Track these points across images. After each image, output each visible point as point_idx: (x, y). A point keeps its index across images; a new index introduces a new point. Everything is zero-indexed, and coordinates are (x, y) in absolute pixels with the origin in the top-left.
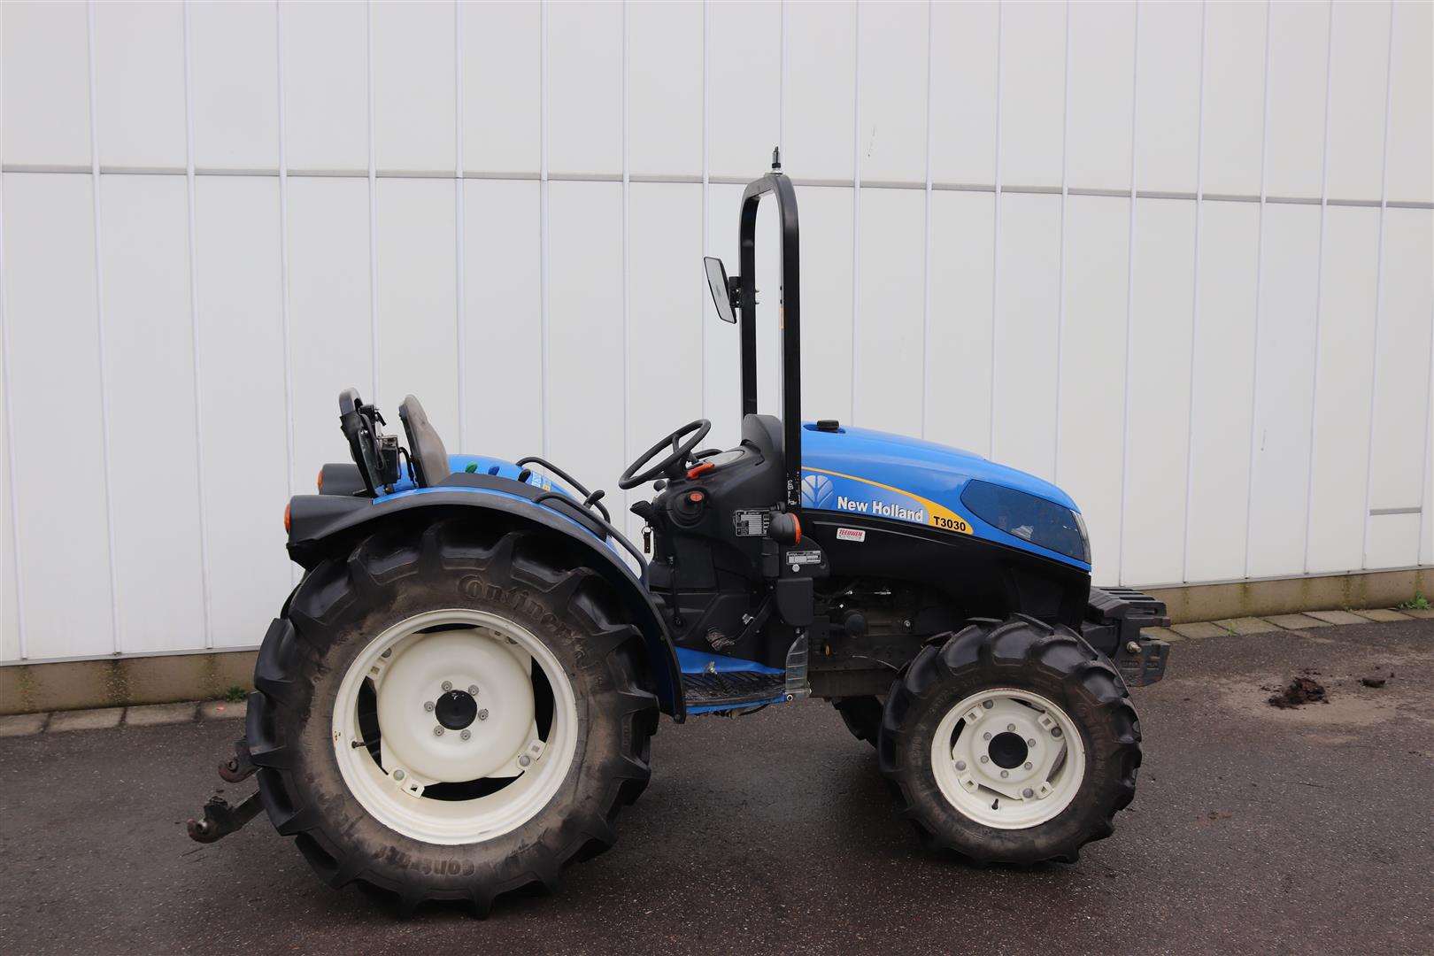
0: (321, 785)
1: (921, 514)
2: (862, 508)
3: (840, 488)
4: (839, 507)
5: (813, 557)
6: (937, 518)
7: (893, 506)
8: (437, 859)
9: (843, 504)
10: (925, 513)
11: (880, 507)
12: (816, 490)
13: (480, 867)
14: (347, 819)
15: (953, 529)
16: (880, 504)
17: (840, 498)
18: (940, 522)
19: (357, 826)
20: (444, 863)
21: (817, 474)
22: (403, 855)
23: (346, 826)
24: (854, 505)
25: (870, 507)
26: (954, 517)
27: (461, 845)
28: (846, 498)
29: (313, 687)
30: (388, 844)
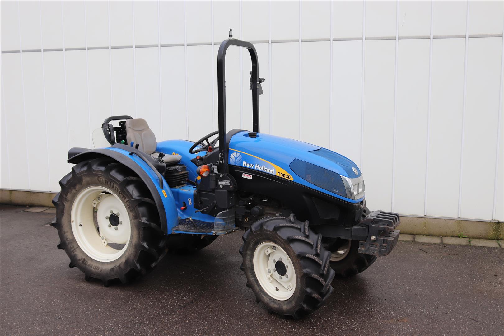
0: (67, 235)
1: (273, 171)
2: (252, 166)
3: (244, 158)
4: (244, 165)
5: (227, 183)
6: (279, 173)
7: (263, 166)
8: (95, 265)
9: (245, 164)
10: (274, 170)
11: (258, 167)
12: (236, 158)
13: (104, 270)
14: (73, 247)
15: (285, 178)
16: (258, 165)
17: (244, 162)
18: (281, 175)
19: (76, 250)
20: (96, 266)
21: (237, 152)
22: (87, 261)
23: (73, 249)
24: (249, 165)
25: (254, 166)
26: (286, 173)
27: (102, 262)
28: (246, 162)
29: (64, 205)
30: (83, 257)
